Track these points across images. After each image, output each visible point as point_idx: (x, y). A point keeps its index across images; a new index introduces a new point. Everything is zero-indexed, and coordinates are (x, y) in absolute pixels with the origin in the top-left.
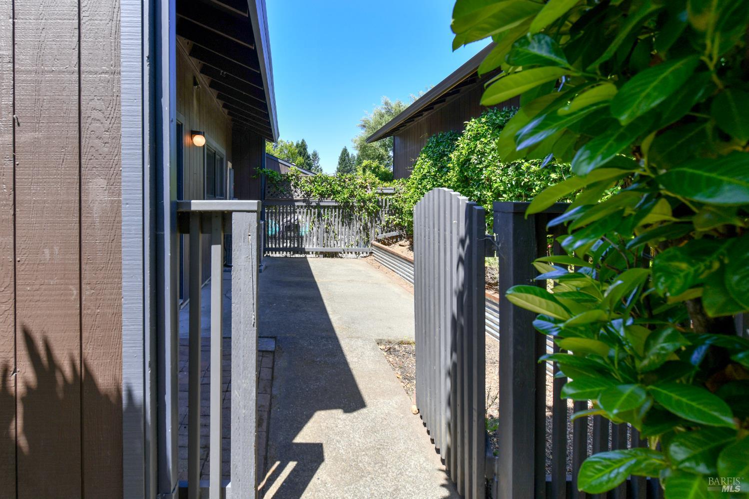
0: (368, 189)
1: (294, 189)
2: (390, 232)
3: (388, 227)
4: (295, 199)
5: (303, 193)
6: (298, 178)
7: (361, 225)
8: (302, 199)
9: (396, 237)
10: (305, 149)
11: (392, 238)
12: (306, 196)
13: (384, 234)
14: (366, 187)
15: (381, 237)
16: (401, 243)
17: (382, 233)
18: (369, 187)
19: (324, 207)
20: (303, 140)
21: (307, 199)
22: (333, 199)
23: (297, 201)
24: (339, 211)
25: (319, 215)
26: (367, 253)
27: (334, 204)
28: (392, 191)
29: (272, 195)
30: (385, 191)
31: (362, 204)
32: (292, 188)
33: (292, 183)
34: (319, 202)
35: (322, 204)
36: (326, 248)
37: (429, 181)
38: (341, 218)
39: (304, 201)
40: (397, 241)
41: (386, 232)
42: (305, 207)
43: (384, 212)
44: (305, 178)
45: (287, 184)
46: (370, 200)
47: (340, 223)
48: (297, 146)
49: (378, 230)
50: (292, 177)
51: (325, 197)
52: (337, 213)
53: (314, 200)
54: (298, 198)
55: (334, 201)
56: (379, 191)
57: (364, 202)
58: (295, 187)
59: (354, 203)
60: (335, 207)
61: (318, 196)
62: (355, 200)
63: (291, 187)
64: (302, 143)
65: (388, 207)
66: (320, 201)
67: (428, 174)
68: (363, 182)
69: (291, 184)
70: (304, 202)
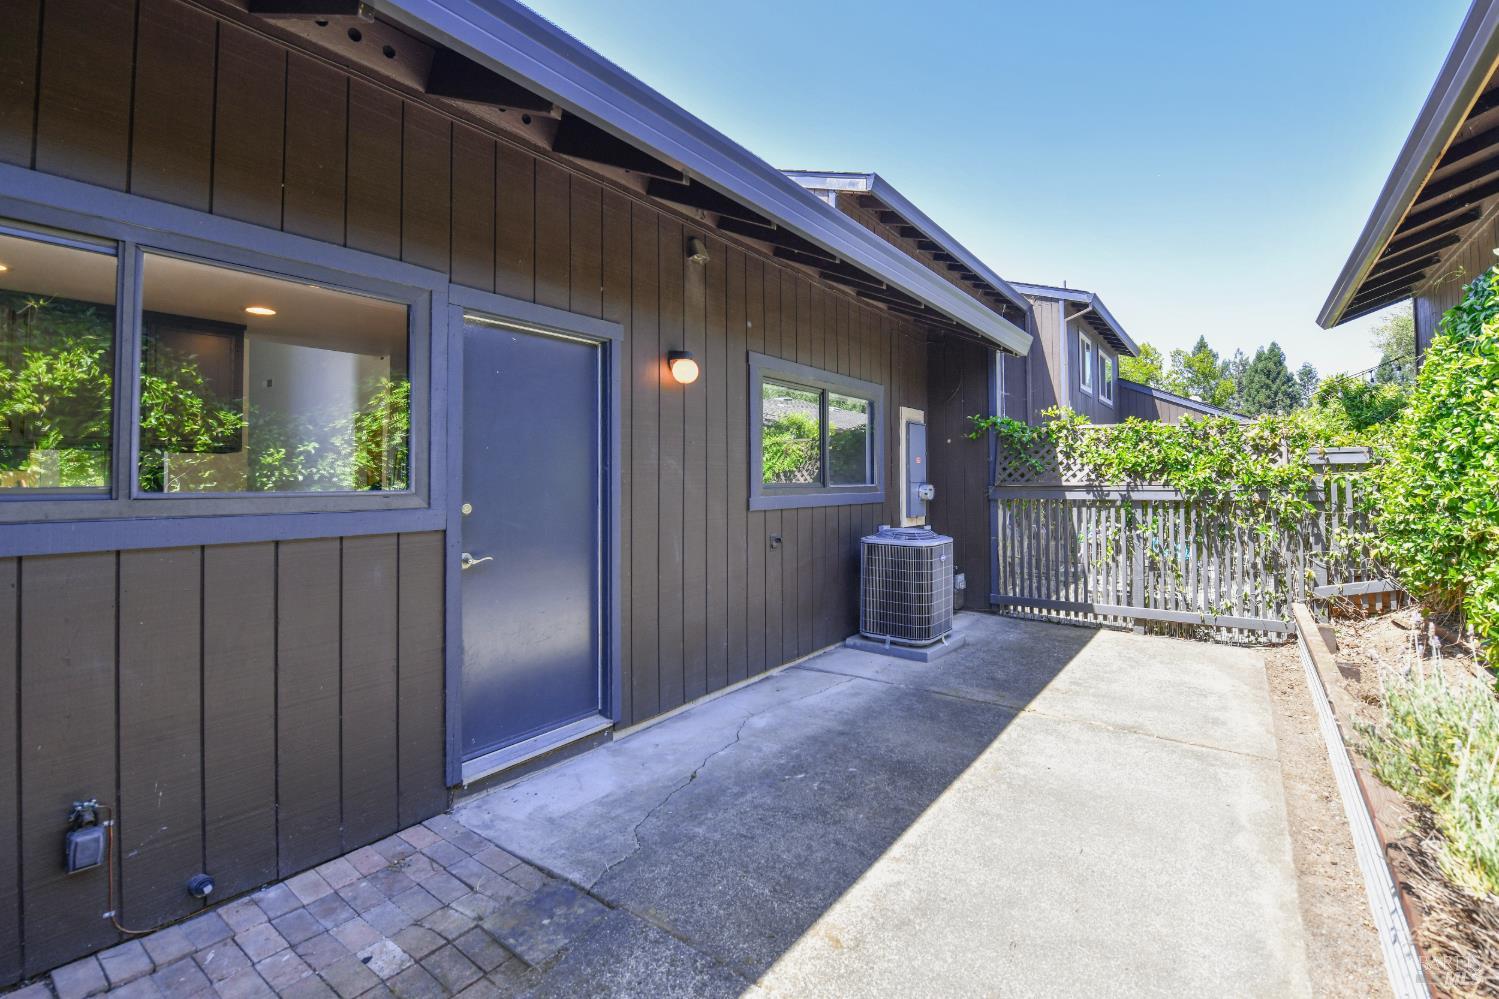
0: (1281, 455)
1: (1065, 461)
2: (1358, 578)
3: (1353, 563)
4: (1064, 484)
5: (1087, 469)
6: (1075, 434)
7: (1257, 554)
8: (1085, 483)
9: (1386, 596)
10: (1280, 363)
11: (1371, 598)
12: (1093, 477)
13: (1338, 585)
14: (1275, 448)
15: (1324, 592)
16: (1399, 616)
17: (1329, 583)
18: (1283, 449)
19: (1144, 505)
20: (1274, 344)
21: (1097, 483)
22: (1167, 483)
23: (1072, 489)
24: (1187, 513)
25: (1131, 523)
26: (1279, 635)
27: (1171, 496)
28: (1364, 459)
29: (1010, 475)
30: (1335, 459)
31: (1256, 497)
32: (1060, 457)
33: (1061, 447)
34: (1128, 491)
35: (1135, 496)
36: (1152, 609)
37: (1460, 424)
38: (1193, 532)
39: (1089, 488)
40: (1386, 609)
41: (1346, 580)
42: (1093, 503)
43: (1335, 520)
44: (1092, 432)
45: (1047, 448)
46: (1283, 484)
47: (1193, 547)
48: (1259, 357)
49: (1318, 573)
50: (1060, 431)
51: (1144, 479)
52: (1181, 521)
53: (1115, 488)
54: (1074, 482)
55: (1171, 488)
56: (1314, 460)
57: (1263, 491)
58: (1068, 456)
59: (1232, 495)
60: (1176, 505)
61: (1123, 475)
62: (1233, 485)
63: (1055, 457)
64: (1272, 350)
65: (1349, 503)
66: (1130, 488)
67: (1453, 400)
68: (1267, 433)
69: (1058, 450)
70: (1088, 492)
